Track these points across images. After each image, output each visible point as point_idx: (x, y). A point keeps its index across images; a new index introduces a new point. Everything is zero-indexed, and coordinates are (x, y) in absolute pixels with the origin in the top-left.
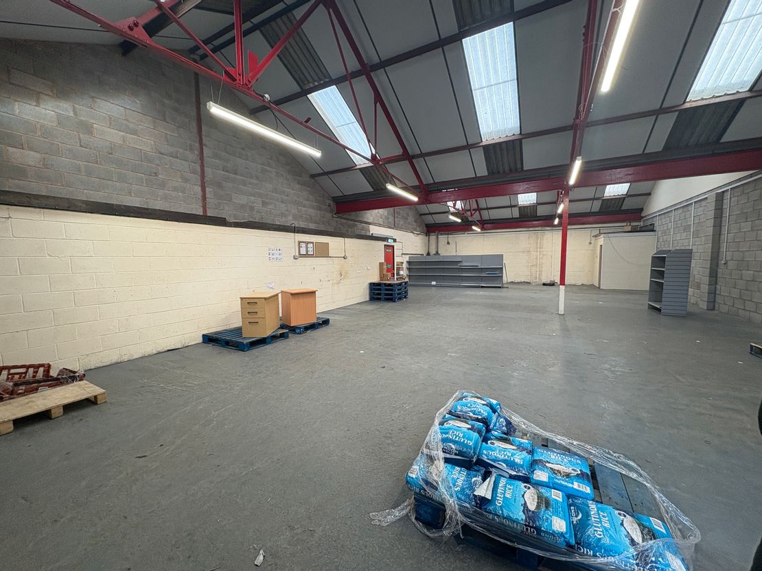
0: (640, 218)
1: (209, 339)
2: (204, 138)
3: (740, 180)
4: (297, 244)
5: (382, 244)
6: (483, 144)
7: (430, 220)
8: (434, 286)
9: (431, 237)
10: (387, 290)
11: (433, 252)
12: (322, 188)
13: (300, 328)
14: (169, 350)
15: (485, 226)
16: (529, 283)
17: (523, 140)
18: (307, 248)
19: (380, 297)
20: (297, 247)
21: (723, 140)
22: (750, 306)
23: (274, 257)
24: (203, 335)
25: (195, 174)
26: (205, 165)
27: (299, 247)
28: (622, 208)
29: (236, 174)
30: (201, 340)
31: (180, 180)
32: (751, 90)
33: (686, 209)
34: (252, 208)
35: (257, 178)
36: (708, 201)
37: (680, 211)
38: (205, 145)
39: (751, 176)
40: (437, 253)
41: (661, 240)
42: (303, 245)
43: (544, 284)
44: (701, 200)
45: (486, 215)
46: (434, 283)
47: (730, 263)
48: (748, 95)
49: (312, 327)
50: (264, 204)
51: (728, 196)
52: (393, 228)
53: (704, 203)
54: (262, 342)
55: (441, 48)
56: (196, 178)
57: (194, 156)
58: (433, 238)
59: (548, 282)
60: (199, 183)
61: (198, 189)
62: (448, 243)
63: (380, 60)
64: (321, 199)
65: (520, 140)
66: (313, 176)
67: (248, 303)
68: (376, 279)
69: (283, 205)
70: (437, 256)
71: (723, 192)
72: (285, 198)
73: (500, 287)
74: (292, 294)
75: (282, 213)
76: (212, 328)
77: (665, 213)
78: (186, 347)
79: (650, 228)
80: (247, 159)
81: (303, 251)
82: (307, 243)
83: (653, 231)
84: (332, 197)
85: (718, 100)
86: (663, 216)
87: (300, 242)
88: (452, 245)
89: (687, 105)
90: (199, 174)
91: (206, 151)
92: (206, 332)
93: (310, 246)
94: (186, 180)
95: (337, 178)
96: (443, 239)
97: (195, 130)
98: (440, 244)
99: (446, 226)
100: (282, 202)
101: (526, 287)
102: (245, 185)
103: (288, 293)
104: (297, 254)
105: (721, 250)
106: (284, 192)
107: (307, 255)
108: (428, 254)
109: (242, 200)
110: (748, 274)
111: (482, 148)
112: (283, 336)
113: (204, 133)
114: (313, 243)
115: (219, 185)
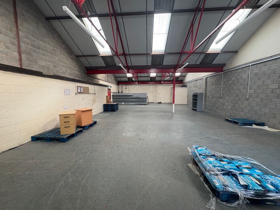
0: (182, 83)
1: (35, 139)
2: (19, 25)
3: (211, 74)
4: (76, 87)
5: (107, 88)
6: (152, 54)
7: (119, 79)
8: (123, 104)
9: (119, 86)
10: (111, 107)
11: (120, 91)
12: (81, 62)
13: (86, 127)
14: (10, 149)
15: (139, 83)
16: (153, 103)
17: (165, 55)
18: (81, 89)
19: (108, 110)
20: (76, 89)
21: (212, 63)
22: (215, 108)
23: (66, 93)
24: (32, 137)
25: (14, 45)
26: (20, 41)
27: (78, 89)
28: (178, 80)
29: (39, 49)
30: (30, 139)
31: (4, 47)
32: (221, 51)
33: (196, 81)
34: (48, 68)
35: (51, 53)
36: (203, 79)
37: (195, 82)
38: (20, 30)
39: (214, 74)
40: (122, 92)
41: (189, 90)
42: (79, 88)
43: (158, 103)
44: (201, 79)
45: (139, 79)
46: (123, 103)
47: (209, 97)
48: (220, 52)
49: (91, 125)
50: (55, 67)
51: (208, 78)
52: (107, 82)
53: (202, 80)
54: (73, 136)
55: (146, 15)
56: (15, 48)
57: (13, 34)
58: (120, 86)
59: (159, 102)
60: (17, 51)
61: (16, 54)
62: (126, 88)
63: (121, 12)
64: (81, 67)
65: (164, 55)
66: (77, 56)
67: (64, 117)
68: (105, 103)
69: (64, 68)
70: (122, 93)
71: (207, 77)
72: (65, 65)
73: (146, 104)
74: (82, 111)
75: (64, 72)
76: (37, 132)
77: (190, 82)
78: (22, 145)
79: (185, 86)
80: (45, 43)
81: (79, 91)
82: (81, 87)
83: (186, 87)
84: (85, 67)
85: (214, 52)
86: (189, 83)
87: (78, 87)
88: (128, 89)
89: (208, 52)
90: (17, 46)
91: (20, 33)
92: (33, 135)
93: (82, 88)
94: (7, 48)
95: (90, 59)
96: (124, 87)
97: (13, 20)
98: (123, 89)
99: (125, 82)
100: (63, 67)
101: (153, 104)
102: (44, 55)
103: (80, 111)
104: (77, 92)
105: (207, 93)
106: (64, 62)
107: (80, 93)
108: (119, 92)
109: (43, 63)
110: (214, 100)
111: (151, 55)
112: (80, 132)
113: (19, 23)
114: (83, 87)
115: (30, 54)
